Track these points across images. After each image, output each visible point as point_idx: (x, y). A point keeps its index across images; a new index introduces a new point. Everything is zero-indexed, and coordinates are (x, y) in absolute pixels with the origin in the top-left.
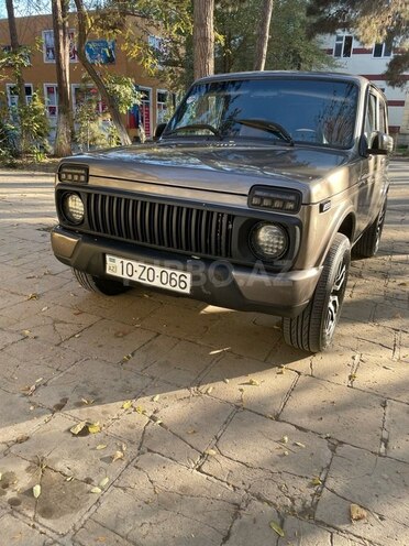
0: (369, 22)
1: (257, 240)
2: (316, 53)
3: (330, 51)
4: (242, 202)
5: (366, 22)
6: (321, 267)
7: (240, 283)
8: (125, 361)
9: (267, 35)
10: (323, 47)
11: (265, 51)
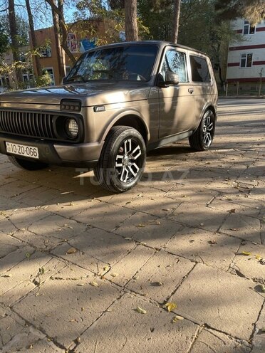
0: (253, 10)
1: (68, 128)
2: (229, 33)
3: (240, 31)
4: (57, 108)
5: (250, 10)
6: (103, 142)
7: (58, 151)
8: (14, 196)
9: (178, 24)
10: (235, 29)
11: (177, 34)
